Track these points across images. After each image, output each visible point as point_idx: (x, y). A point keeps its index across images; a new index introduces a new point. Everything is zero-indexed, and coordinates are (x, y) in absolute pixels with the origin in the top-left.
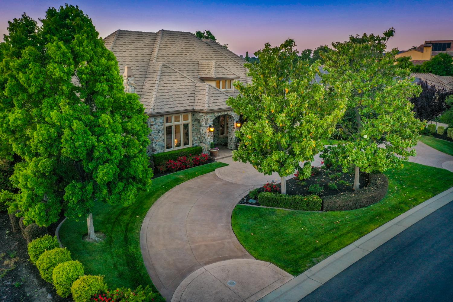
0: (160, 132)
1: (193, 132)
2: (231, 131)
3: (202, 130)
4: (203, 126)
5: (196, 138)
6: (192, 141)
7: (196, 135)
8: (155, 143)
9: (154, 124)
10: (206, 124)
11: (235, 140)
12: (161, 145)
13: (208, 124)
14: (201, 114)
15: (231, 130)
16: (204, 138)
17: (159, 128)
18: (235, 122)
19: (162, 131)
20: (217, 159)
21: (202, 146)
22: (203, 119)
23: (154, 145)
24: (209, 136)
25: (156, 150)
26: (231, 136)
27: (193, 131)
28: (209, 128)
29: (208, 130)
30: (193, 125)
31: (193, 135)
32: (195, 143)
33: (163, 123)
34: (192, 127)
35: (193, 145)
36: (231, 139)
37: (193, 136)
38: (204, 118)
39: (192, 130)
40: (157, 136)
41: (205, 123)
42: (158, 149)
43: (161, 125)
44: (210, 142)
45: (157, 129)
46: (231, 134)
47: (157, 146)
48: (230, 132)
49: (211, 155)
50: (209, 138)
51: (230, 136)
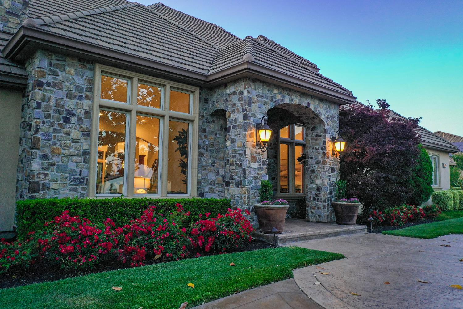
0: (74, 120)
1: (201, 155)
2: (316, 168)
3: (233, 142)
4: (235, 127)
5: (212, 177)
6: (199, 183)
7: (213, 164)
8: (45, 157)
9: (48, 84)
10: (245, 117)
11: (331, 193)
12: (73, 172)
13: (252, 119)
14: (230, 90)
15: (318, 163)
16: (239, 165)
17: (71, 104)
18: (328, 138)
19: (80, 120)
20: (285, 240)
21: (229, 197)
22: (234, 105)
23: (36, 165)
24: (254, 159)
25: (46, 187)
26: (318, 182)
27: (202, 151)
28: (253, 130)
29: (251, 136)
30: (203, 130)
31: (204, 163)
32: (207, 189)
33: (91, 90)
34: (200, 138)
35: (201, 194)
36: (319, 189)
37: (201, 167)
38: (240, 99)
39: (199, 147)
40: (55, 131)
41: (241, 115)
42: (53, 186)
43: (80, 97)
44: (259, 182)
45: (57, 105)
46: (316, 176)
47: (53, 173)
48: (313, 171)
49: (261, 224)
50: (255, 165)
51: (312, 182)
